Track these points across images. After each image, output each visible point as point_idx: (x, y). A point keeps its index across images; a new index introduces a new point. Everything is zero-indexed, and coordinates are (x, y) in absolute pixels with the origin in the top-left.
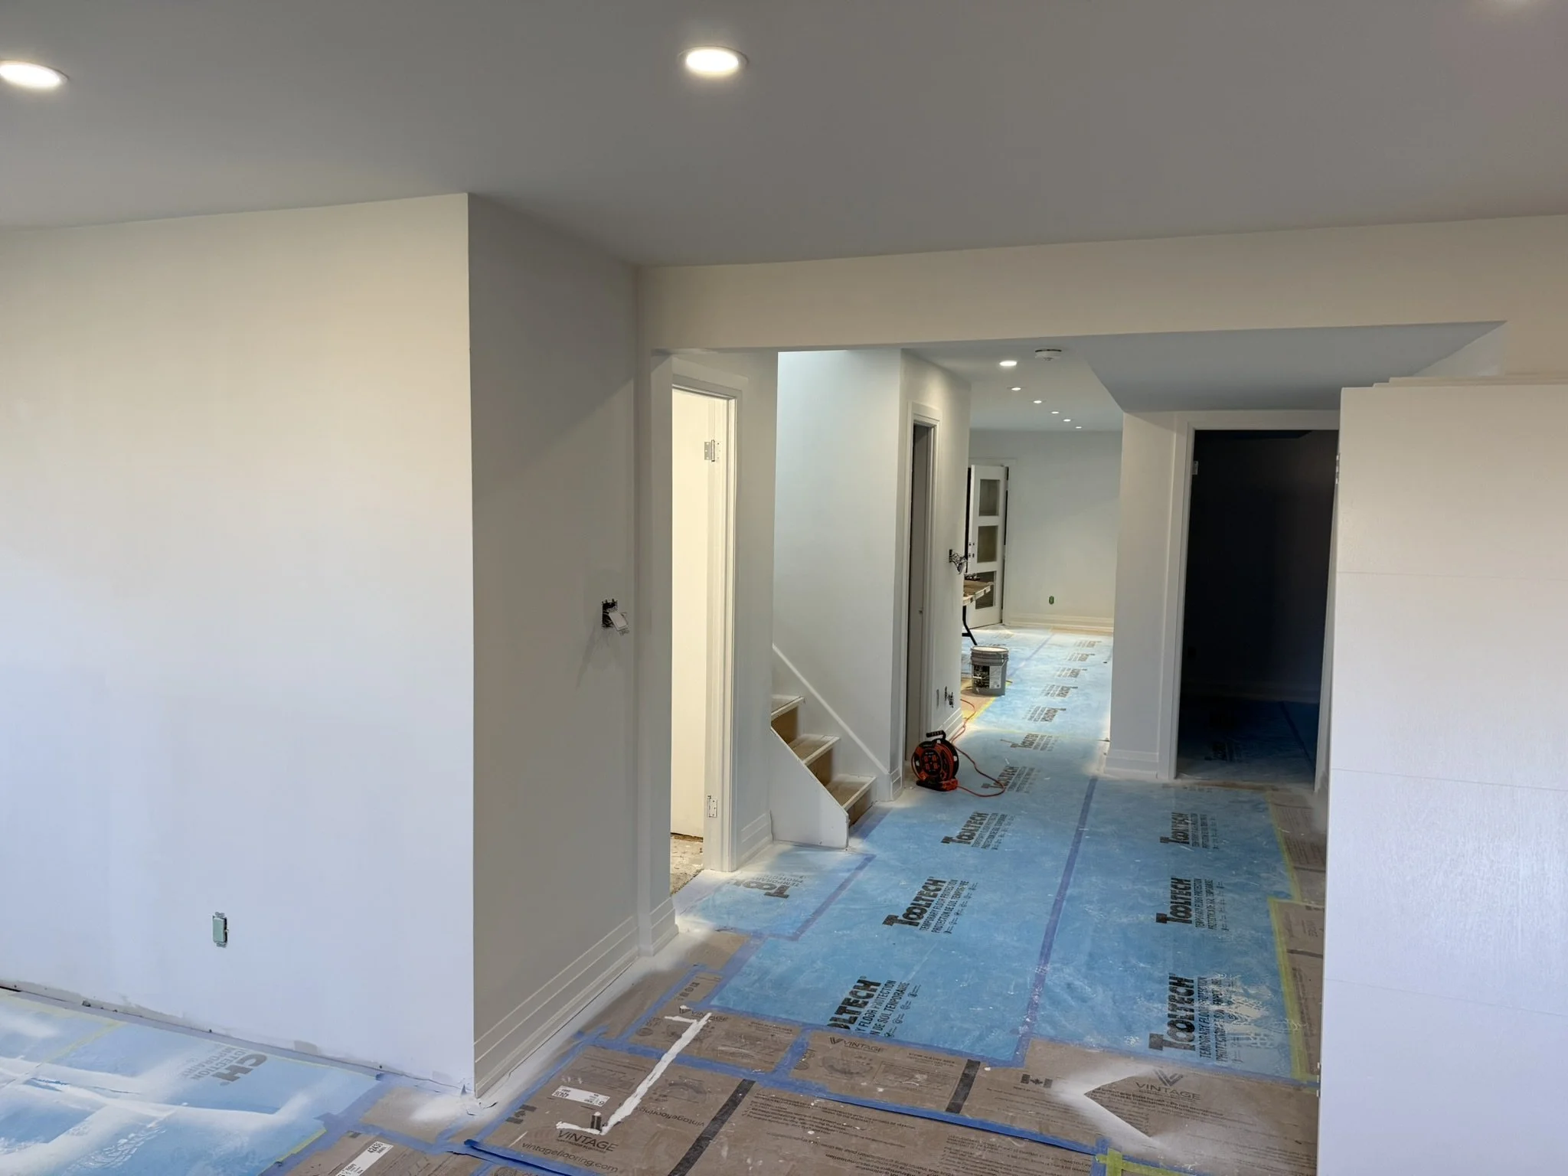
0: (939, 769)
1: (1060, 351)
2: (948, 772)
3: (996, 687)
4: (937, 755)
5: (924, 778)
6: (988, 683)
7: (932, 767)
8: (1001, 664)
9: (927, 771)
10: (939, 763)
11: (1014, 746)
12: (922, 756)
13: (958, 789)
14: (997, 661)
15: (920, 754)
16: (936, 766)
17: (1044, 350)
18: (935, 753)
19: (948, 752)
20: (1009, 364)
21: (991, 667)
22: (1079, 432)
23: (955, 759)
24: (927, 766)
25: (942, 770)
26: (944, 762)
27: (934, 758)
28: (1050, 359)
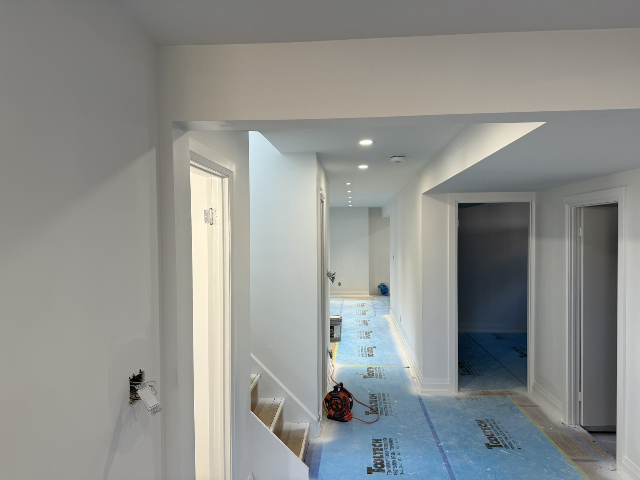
0: (343, 408)
1: (405, 157)
2: (348, 410)
3: (337, 337)
4: (341, 400)
5: (333, 414)
6: (334, 335)
7: (337, 407)
8: (339, 324)
9: (334, 410)
10: (342, 405)
11: (365, 377)
12: (331, 400)
13: (353, 419)
14: (337, 323)
15: (329, 399)
16: (340, 406)
17: (397, 156)
18: (339, 398)
19: (347, 397)
20: (363, 167)
21: (335, 326)
22: (350, 208)
23: (350, 400)
24: (334, 407)
25: (344, 409)
26: (345, 404)
27: (339, 401)
28: (399, 161)
